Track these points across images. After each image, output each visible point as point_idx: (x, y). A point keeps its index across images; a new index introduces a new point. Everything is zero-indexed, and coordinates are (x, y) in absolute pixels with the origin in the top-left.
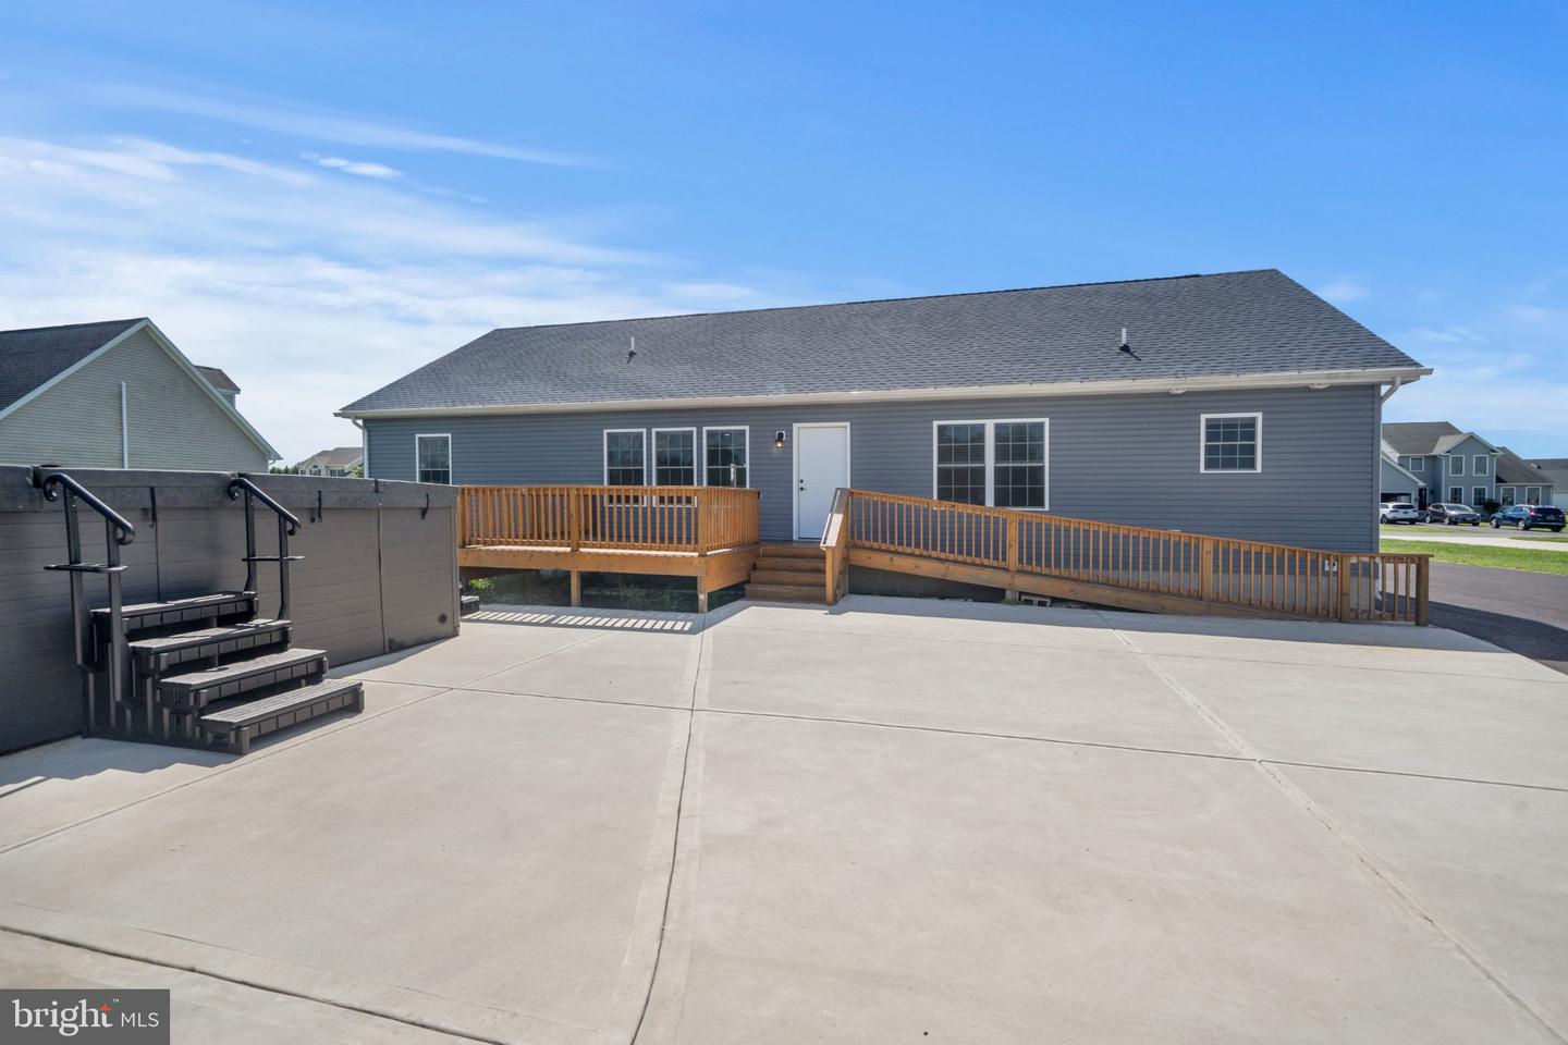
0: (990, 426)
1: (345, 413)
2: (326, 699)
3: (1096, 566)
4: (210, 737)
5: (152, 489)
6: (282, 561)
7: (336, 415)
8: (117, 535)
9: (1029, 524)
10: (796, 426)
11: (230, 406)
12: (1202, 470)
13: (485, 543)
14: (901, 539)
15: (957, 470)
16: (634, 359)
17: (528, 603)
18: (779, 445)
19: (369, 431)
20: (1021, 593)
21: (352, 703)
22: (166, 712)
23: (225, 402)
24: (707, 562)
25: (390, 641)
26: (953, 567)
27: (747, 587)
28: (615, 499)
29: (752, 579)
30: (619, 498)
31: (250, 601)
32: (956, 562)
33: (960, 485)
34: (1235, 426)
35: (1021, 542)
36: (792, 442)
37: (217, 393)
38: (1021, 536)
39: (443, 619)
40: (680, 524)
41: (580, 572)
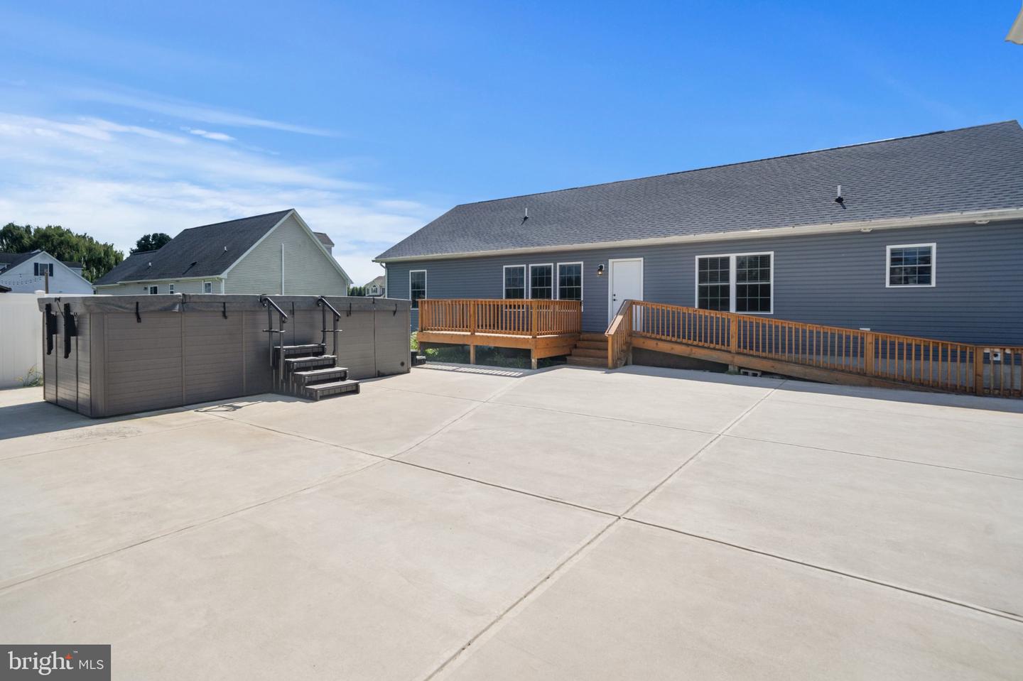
0: (733, 258)
1: (376, 260)
2: (347, 386)
3: (790, 352)
4: (308, 394)
5: (293, 303)
6: (335, 333)
7: (373, 261)
8: (283, 320)
9: (745, 322)
10: (610, 261)
11: (328, 254)
12: (888, 285)
13: (432, 330)
14: (663, 332)
15: (711, 287)
16: (527, 221)
17: (450, 362)
18: (600, 273)
19: (388, 269)
20: (740, 368)
21: (355, 390)
22: (295, 385)
23: (327, 252)
24: (536, 341)
25: (378, 372)
26: (695, 350)
27: (568, 358)
28: (508, 307)
29: (573, 353)
30: (510, 306)
31: (323, 347)
32: (697, 346)
33: (714, 298)
34: (915, 253)
35: (739, 334)
36: (608, 271)
37: (323, 247)
38: (739, 330)
39: (402, 364)
40: (523, 320)
41: (477, 346)
